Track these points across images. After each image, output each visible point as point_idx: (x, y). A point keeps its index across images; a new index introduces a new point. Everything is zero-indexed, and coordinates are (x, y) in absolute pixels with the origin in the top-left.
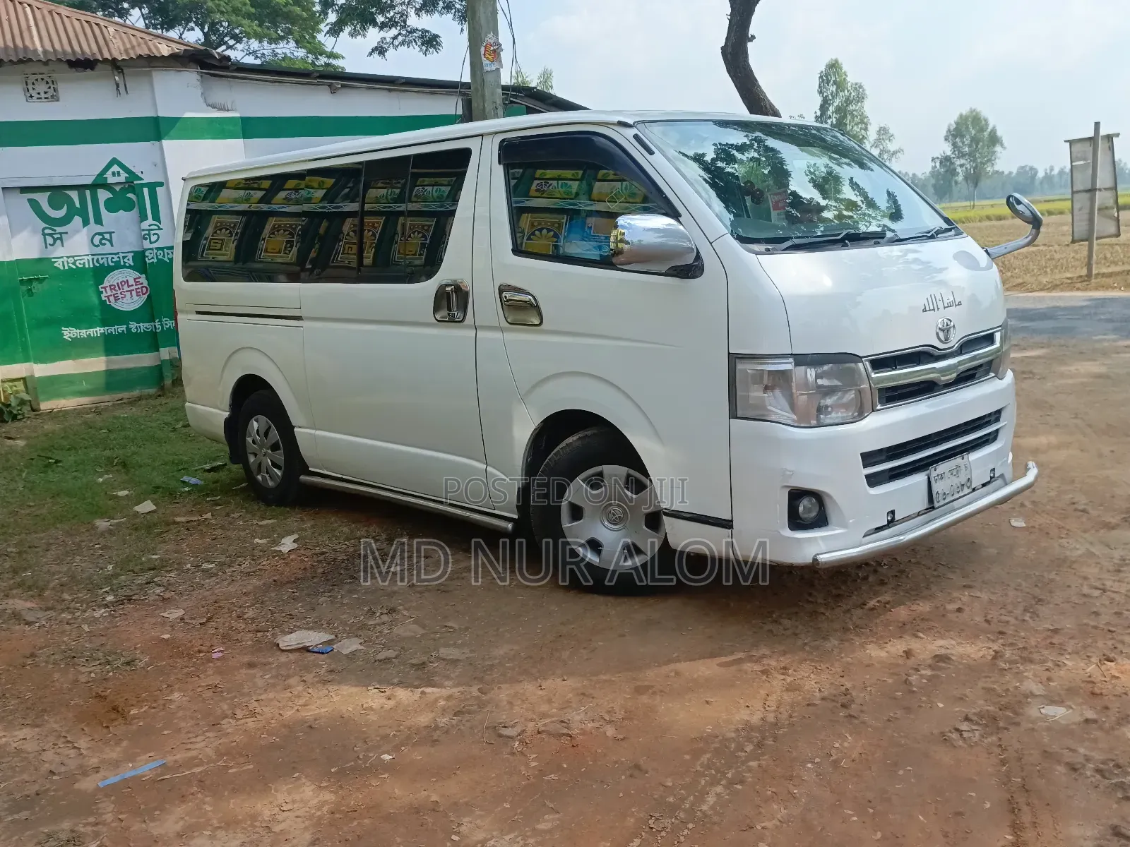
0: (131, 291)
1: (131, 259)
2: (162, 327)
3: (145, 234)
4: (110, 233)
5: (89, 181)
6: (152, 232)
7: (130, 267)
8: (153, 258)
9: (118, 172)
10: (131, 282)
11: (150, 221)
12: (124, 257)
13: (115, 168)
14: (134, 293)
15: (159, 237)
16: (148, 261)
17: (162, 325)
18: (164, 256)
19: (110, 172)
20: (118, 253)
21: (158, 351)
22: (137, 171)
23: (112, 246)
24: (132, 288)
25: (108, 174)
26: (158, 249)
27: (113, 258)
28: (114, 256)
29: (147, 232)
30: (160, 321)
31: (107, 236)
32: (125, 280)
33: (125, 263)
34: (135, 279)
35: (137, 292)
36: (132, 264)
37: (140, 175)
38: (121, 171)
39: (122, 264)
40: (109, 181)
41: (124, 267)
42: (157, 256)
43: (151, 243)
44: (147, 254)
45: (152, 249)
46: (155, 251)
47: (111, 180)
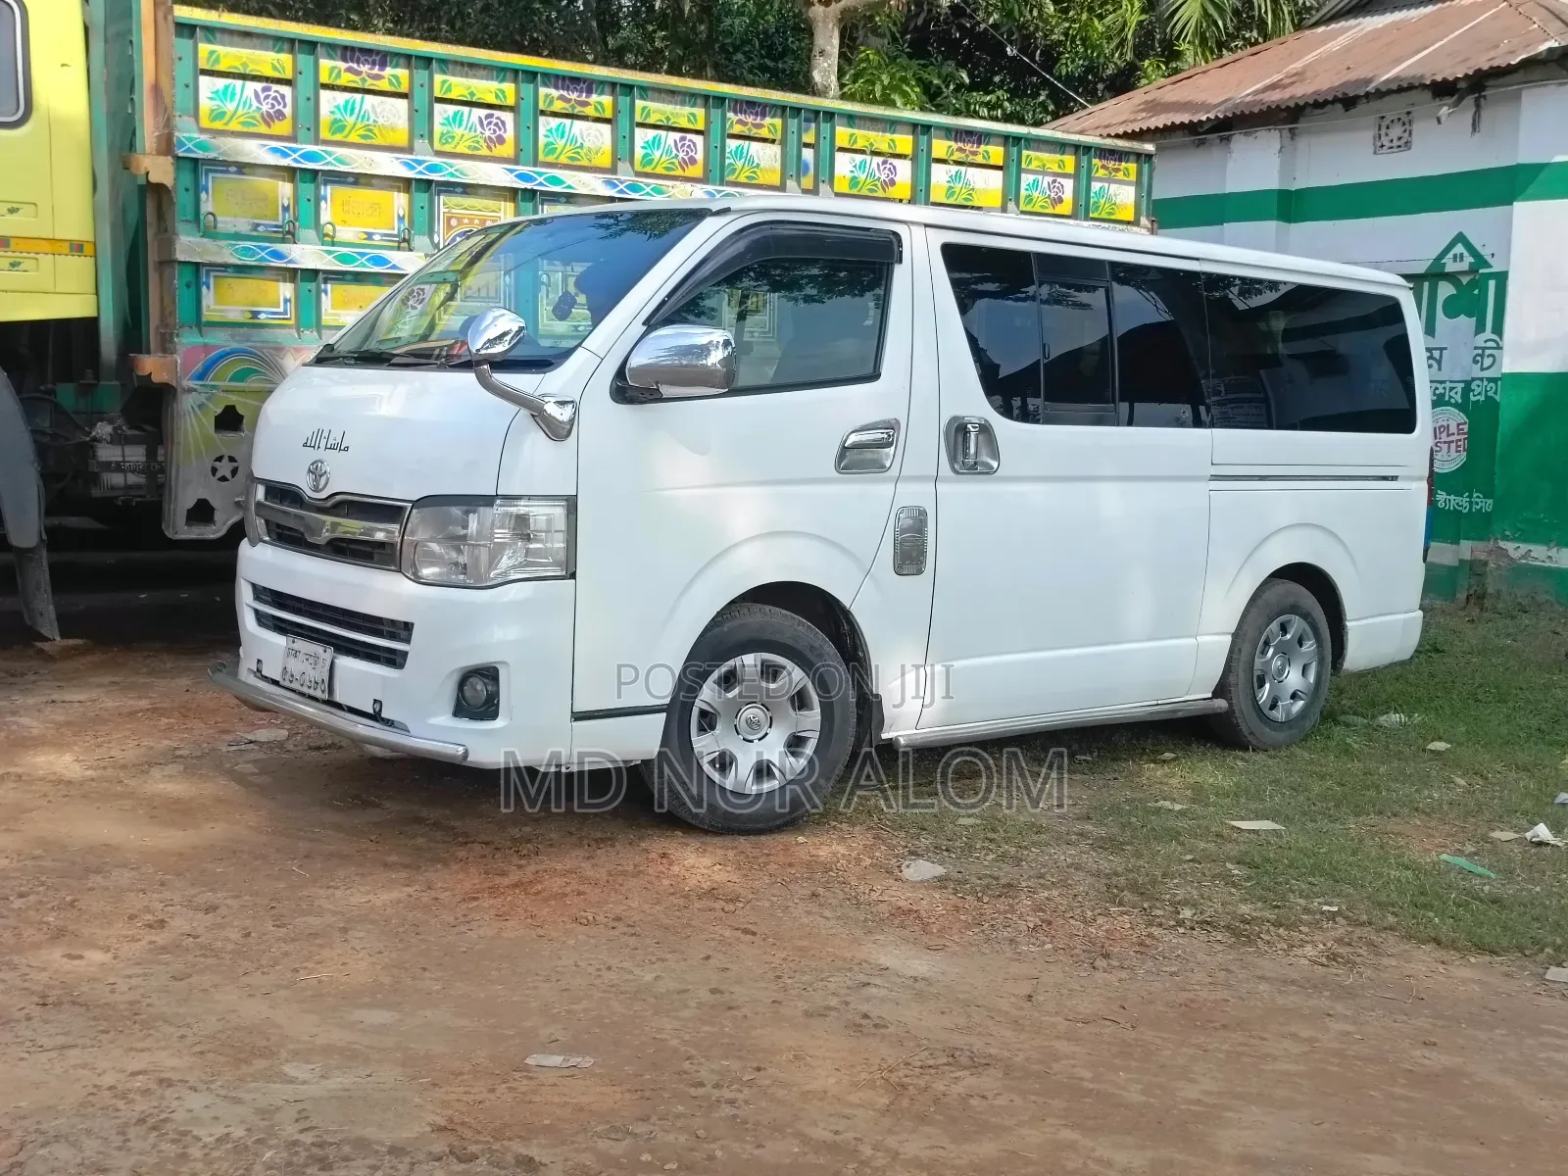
0: (1449, 443)
1: (1459, 394)
2: (1471, 508)
3: (1478, 355)
4: (1442, 349)
5: (1421, 269)
6: (1488, 352)
7: (1456, 405)
8: (1479, 394)
9: (1462, 255)
10: (1453, 429)
11: (1488, 334)
12: (1452, 389)
13: (1459, 249)
14: (1453, 446)
15: (1494, 361)
16: (1473, 399)
17: (1471, 503)
18: (1496, 393)
19: (1450, 255)
20: (1444, 382)
21: (1458, 543)
22: (1485, 253)
23: (1440, 369)
24: (1451, 438)
25: (1448, 260)
26: (1490, 380)
27: (1437, 389)
28: (1438, 385)
29: (1480, 352)
30: (1470, 496)
31: (1436, 354)
32: (1445, 424)
33: (1450, 397)
34: (1459, 425)
35: (1458, 446)
36: (1460, 401)
37: (1488, 258)
38: (1466, 254)
39: (1447, 398)
40: (1448, 269)
41: (1448, 404)
42: (1486, 391)
43: (1482, 369)
44: (1473, 386)
45: (1481, 379)
46: (1485, 383)
47: (1451, 267)
